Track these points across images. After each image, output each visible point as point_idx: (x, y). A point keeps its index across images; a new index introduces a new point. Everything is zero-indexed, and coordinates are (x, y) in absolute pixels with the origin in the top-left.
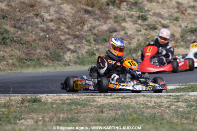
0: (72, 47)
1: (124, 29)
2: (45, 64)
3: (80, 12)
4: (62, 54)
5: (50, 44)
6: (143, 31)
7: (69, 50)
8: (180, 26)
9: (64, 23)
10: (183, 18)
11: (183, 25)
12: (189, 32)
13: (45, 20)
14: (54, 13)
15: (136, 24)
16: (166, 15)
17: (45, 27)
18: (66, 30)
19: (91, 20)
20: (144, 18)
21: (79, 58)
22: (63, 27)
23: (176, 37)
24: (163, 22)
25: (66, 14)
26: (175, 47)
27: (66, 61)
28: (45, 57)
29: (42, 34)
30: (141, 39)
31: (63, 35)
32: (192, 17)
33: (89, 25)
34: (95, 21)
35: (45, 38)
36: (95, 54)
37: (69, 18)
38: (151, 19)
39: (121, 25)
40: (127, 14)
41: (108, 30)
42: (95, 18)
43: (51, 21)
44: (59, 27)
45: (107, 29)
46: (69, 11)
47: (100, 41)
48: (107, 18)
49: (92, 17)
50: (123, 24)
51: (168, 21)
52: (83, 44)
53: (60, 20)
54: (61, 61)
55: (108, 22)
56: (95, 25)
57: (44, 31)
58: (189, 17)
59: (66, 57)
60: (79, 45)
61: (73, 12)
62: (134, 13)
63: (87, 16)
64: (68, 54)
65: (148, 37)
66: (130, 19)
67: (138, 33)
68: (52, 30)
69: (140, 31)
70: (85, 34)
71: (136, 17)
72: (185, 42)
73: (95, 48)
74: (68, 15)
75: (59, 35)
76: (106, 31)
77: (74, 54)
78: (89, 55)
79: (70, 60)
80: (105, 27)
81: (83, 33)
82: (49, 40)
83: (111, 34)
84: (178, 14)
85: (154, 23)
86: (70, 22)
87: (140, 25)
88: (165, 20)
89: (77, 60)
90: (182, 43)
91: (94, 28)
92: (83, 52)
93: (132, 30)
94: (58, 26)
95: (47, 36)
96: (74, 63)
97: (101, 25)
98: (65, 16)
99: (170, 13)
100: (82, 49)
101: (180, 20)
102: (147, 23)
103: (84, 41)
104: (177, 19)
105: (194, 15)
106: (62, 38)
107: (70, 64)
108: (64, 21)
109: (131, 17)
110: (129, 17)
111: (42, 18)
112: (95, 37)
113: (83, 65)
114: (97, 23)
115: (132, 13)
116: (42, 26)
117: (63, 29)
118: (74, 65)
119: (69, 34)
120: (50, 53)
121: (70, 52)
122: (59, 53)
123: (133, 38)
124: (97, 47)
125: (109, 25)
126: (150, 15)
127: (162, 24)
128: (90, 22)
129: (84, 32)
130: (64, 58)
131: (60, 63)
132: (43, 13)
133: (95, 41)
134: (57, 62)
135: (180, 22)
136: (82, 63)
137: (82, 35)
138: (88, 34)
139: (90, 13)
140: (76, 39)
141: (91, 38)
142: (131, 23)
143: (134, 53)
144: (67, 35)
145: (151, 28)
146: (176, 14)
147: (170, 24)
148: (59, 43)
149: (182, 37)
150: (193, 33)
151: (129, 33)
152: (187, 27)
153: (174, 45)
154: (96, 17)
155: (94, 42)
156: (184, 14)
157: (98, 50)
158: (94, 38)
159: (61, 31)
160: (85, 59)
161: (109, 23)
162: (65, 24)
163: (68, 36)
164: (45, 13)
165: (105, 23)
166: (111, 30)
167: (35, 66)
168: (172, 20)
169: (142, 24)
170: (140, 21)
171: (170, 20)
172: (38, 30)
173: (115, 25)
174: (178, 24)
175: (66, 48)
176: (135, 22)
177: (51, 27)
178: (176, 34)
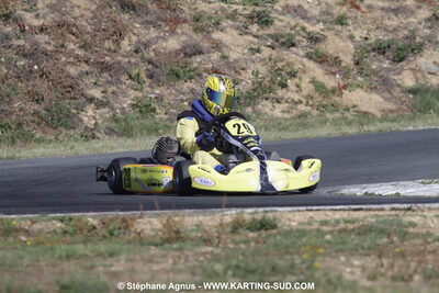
0: (96, 93)
1: (218, 46)
2: (38, 136)
3: (111, 7)
4: (75, 111)
5: (43, 86)
6: (266, 52)
7: (91, 100)
8: (351, 37)
9: (73, 34)
10: (356, 18)
11: (358, 34)
12: (374, 50)
13: (27, 28)
14: (46, 10)
15: (246, 33)
16: (315, 12)
17: (28, 46)
18: (80, 52)
19: (138, 25)
20: (264, 20)
21: (116, 121)
22: (71, 46)
23: (343, 64)
24: (310, 28)
25: (77, 12)
26: (345, 87)
27: (86, 128)
28: (36, 119)
29: (22, 63)
30: (263, 70)
31: (73, 64)
32: (378, 14)
33: (134, 38)
34: (148, 29)
35: (31, 72)
36: (154, 110)
37: (84, 23)
38: (282, 21)
39: (211, 38)
40: (223, 10)
41: (180, 50)
42: (148, 22)
43: (42, 29)
44: (63, 46)
45: (178, 47)
46: (83, 6)
47: (163, 78)
48: (177, 21)
49: (140, 20)
50: (216, 35)
51: (321, 26)
52: (124, 87)
53: (63, 27)
54: (75, 128)
55: (179, 31)
56: (148, 37)
57: (25, 56)
58: (369, 15)
59: (85, 119)
60: (114, 88)
61: (93, 7)
62: (240, 8)
63: (127, 16)
64: (90, 110)
65: (280, 65)
66: (230, 22)
67: (253, 57)
68: (45, 53)
69: (258, 51)
70: (127, 60)
71: (245, 16)
72: (367, 75)
73: (153, 96)
74: (82, 16)
75: (65, 65)
76: (177, 53)
77: (103, 110)
78: (141, 111)
79: (96, 124)
80: (173, 44)
81: (121, 58)
82: (41, 76)
83: (188, 60)
84: (344, 9)
85: (288, 31)
86: (88, 33)
87: (256, 37)
88: (314, 25)
89: (113, 125)
90: (359, 79)
91: (146, 45)
92: (125, 105)
93: (239, 50)
94: (61, 42)
95: (36, 67)
96: (106, 134)
97: (164, 38)
98: (75, 18)
99: (323, 5)
100: (121, 97)
101: (350, 22)
102: (271, 30)
103: (124, 78)
104: (341, 21)
105: (383, 9)
106: (73, 71)
107: (98, 135)
108: (74, 30)
109: (233, 16)
110: (227, 17)
111: (19, 22)
112: (150, 66)
113: (130, 136)
114: (153, 33)
115: (235, 7)
116: (21, 42)
117: (74, 50)
118: (107, 137)
119: (87, 62)
120: (46, 110)
121: (93, 105)
122: (68, 110)
123: (243, 69)
124: (157, 92)
125: (183, 38)
126: (276, 10)
127: (309, 34)
128: (135, 31)
129: (123, 56)
130: (81, 121)
131: (72, 132)
132: (19, 12)
133: (151, 76)
134: (64, 131)
135: (350, 28)
136: (127, 132)
137: (119, 63)
138: (133, 60)
139: (134, 9)
140: (106, 74)
141: (142, 70)
142: (235, 33)
143: (249, 105)
144: (83, 65)
145: (283, 44)
146: (339, 7)
147: (326, 34)
148: (66, 84)
149: (357, 64)
150: (384, 53)
151: (233, 56)
152: (366, 39)
153: (342, 83)
154: (149, 18)
155: (148, 81)
156: (358, 8)
157: (159, 98)
158: (147, 70)
159: (68, 55)
160: (132, 123)
161: (183, 33)
162: (77, 37)
163: (85, 68)
164: (26, 10)
165: (173, 32)
166: (187, 51)
167: (13, 142)
168: (331, 23)
169: (260, 33)
170: (254, 28)
171: (325, 22)
172: (11, 54)
173: (197, 38)
174: (346, 33)
175: (82, 95)
176: (244, 31)
177: (44, 46)
178: (342, 57)
